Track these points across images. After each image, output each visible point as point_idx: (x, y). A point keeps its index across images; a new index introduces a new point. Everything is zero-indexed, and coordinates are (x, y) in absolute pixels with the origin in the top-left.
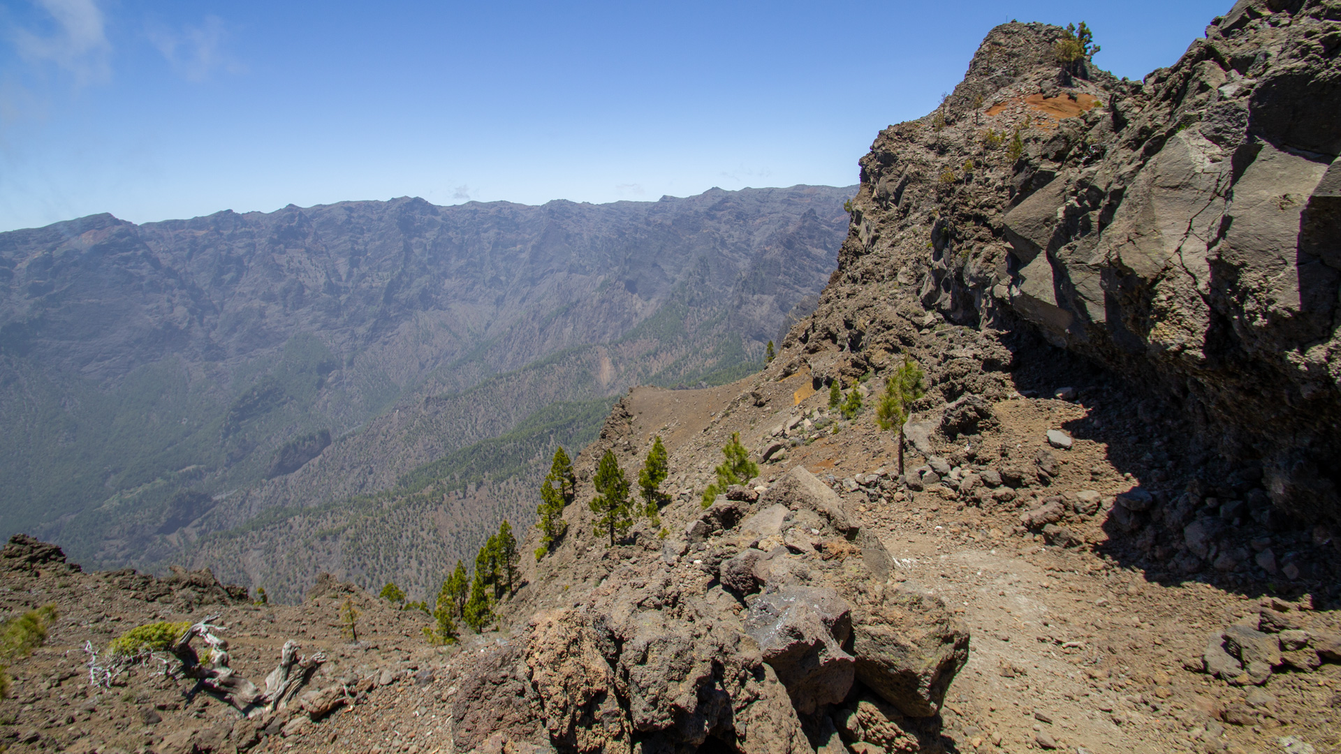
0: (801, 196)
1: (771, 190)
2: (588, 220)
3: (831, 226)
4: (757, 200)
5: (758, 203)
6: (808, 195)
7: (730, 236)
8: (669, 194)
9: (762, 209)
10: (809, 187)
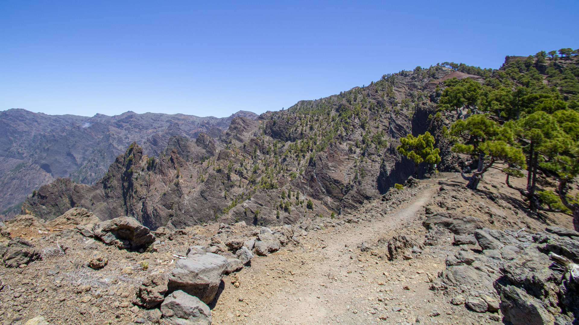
0: (179, 119)
1: (162, 115)
2: (39, 124)
3: (189, 135)
4: (152, 119)
5: (153, 121)
6: (183, 120)
7: (127, 138)
8: (101, 113)
9: (154, 125)
10: (184, 115)
